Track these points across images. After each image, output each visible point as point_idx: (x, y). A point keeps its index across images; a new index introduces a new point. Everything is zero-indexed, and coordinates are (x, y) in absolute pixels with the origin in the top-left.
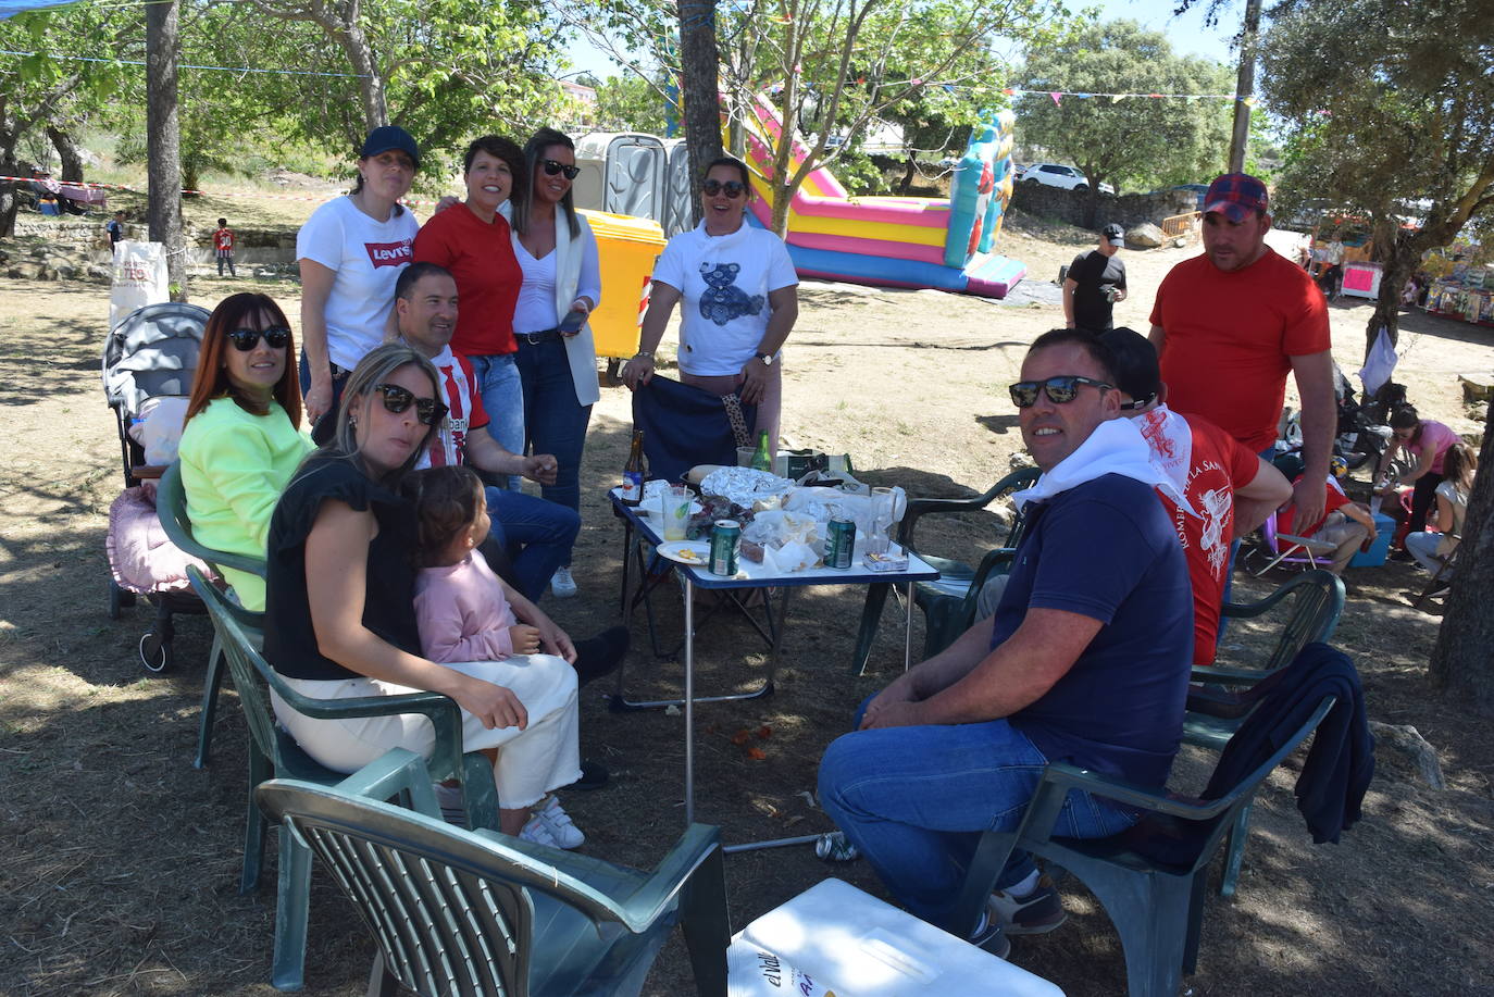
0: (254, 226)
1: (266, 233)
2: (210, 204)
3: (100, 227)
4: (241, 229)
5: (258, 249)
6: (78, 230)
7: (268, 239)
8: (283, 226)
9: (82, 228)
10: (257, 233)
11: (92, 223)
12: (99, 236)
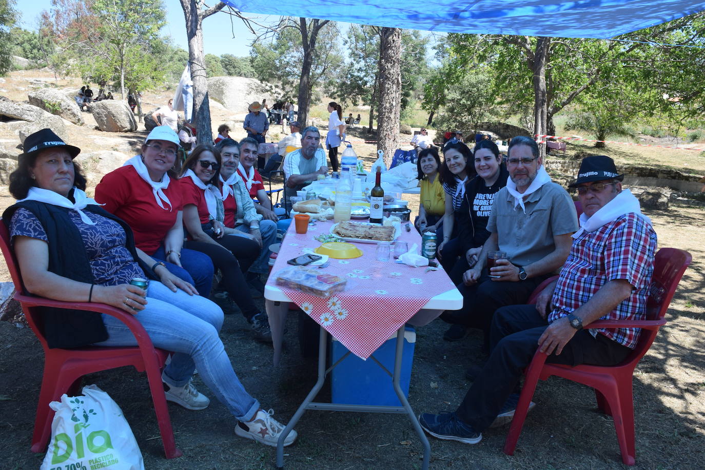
0: (641, 165)
1: (651, 170)
2: (611, 151)
3: (565, 163)
4: (637, 166)
5: (645, 178)
6: (554, 164)
7: (652, 173)
8: (659, 166)
9: (557, 163)
10: (646, 169)
11: (561, 160)
12: (564, 167)
